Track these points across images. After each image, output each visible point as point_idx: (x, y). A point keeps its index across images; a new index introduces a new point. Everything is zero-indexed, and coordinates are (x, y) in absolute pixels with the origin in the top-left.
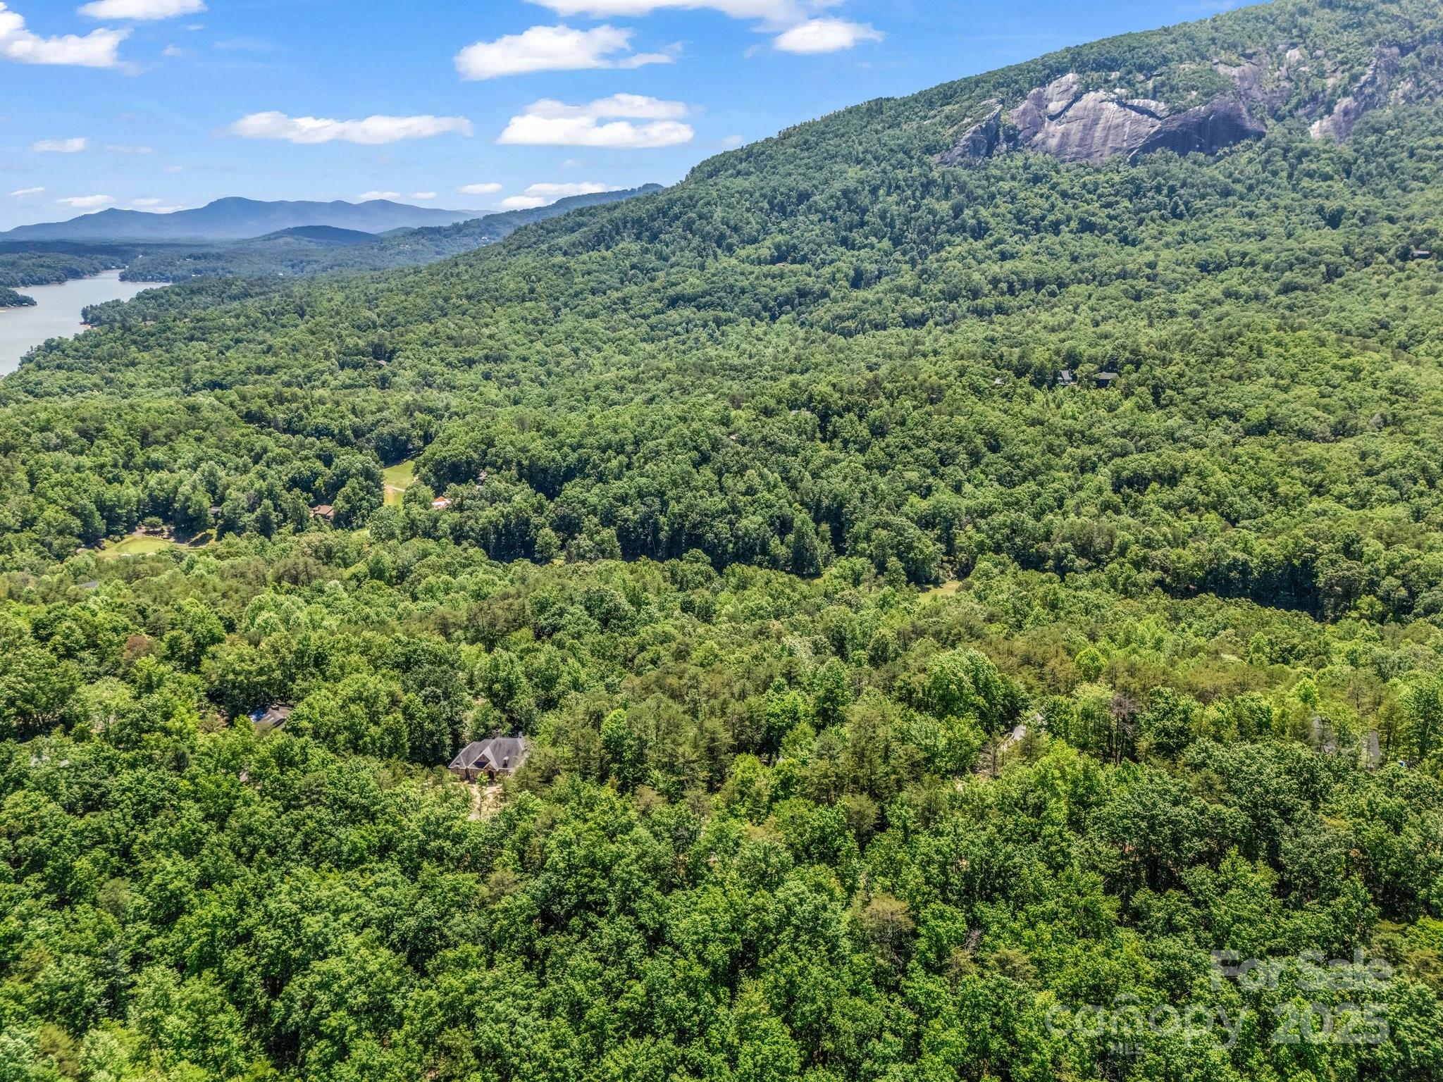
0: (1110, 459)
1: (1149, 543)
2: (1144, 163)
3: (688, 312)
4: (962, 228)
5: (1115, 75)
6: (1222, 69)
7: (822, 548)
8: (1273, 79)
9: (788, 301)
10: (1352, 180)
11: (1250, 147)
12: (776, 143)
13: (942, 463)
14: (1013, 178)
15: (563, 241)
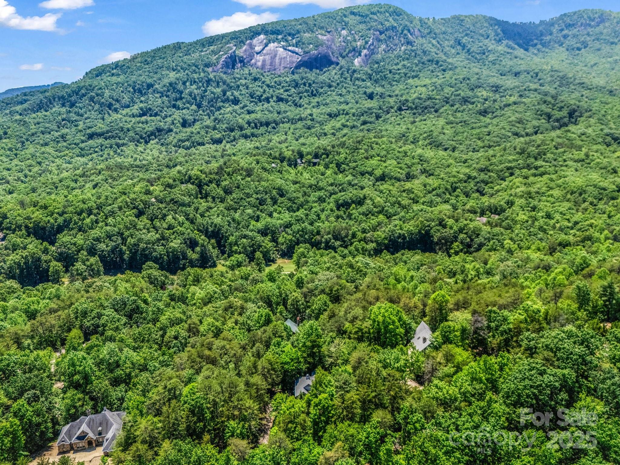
0: (330, 196)
1: (364, 231)
2: (297, 73)
3: (100, 141)
4: (227, 100)
5: (280, 37)
6: (320, 36)
7: (215, 252)
8: (338, 42)
9: (152, 134)
10: (372, 82)
11: (334, 68)
12: (130, 61)
13: (260, 204)
14: (246, 79)
15: (19, 108)
